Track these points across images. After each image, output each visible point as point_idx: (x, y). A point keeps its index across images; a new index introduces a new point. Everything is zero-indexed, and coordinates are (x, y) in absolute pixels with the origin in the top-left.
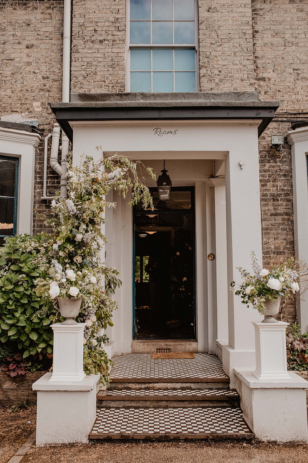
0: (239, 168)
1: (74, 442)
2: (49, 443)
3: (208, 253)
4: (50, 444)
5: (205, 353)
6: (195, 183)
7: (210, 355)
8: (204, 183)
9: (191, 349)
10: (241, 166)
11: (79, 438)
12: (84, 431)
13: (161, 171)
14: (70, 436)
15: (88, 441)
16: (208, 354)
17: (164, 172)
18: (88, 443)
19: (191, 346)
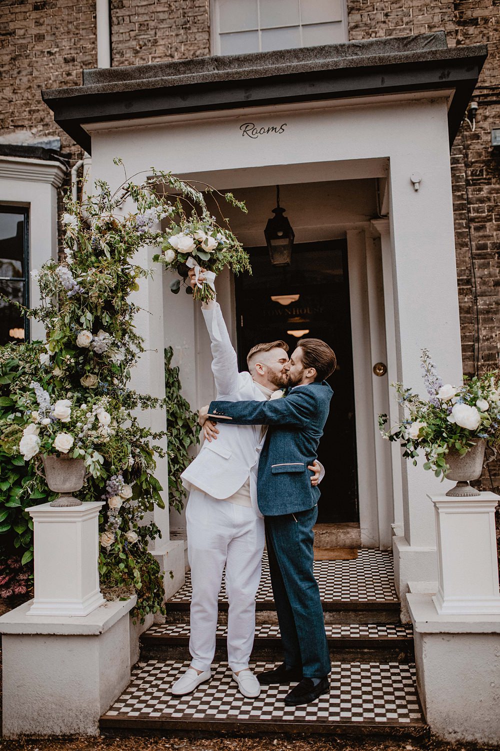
0: (410, 188)
1: (72, 732)
2: (27, 733)
3: (374, 362)
4: (28, 735)
5: (373, 549)
6: (345, 234)
7: (382, 551)
8: (362, 232)
9: (348, 542)
10: (413, 184)
11: (81, 725)
12: (90, 712)
13: (273, 211)
14: (65, 721)
15: (98, 730)
16: (379, 550)
17: (279, 211)
18: (97, 735)
19: (349, 535)
